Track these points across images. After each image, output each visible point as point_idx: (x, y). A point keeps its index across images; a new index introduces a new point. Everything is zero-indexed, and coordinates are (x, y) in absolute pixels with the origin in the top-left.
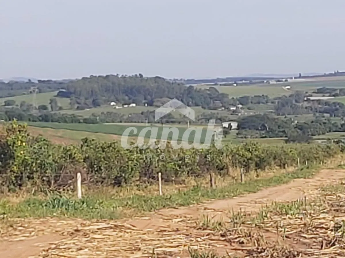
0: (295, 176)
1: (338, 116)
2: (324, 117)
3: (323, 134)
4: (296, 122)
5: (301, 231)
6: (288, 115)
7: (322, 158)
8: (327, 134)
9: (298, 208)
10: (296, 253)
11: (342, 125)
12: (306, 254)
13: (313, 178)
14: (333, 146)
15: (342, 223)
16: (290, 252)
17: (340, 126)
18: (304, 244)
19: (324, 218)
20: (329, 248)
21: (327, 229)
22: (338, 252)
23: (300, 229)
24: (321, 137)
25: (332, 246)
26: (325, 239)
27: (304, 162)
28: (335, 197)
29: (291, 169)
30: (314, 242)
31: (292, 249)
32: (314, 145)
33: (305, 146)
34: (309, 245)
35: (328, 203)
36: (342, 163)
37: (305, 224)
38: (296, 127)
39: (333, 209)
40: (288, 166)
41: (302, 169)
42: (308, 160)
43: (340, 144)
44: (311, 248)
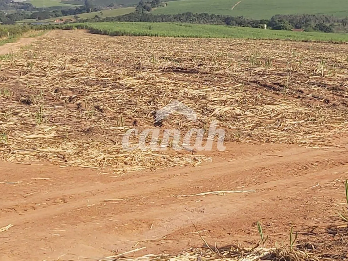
0: (7, 42)
1: (29, 11)
2: (21, 11)
3: (22, 20)
4: (7, 14)
5: (9, 68)
6: (2, 10)
7: (21, 32)
8: (23, 20)
9: (8, 57)
10: (7, 78)
11: (31, 15)
12: (12, 79)
13: (16, 43)
14: (27, 26)
15: (31, 63)
16: (3, 78)
17: (30, 16)
18: (11, 74)
19: (22, 61)
20: (25, 75)
21: (23, 66)
22: (29, 77)
23: (9, 67)
24: (20, 22)
25: (26, 74)
26: (22, 71)
27: (12, 35)
28: (28, 52)
29: (5, 38)
30: (17, 73)
31: (4, 77)
32: (16, 26)
33: (12, 26)
34: (14, 74)
35: (24, 55)
36: (32, 35)
37: (11, 64)
38: (7, 17)
39: (27, 57)
40: (3, 37)
41: (10, 38)
42: (14, 33)
43: (31, 25)
44: (15, 76)
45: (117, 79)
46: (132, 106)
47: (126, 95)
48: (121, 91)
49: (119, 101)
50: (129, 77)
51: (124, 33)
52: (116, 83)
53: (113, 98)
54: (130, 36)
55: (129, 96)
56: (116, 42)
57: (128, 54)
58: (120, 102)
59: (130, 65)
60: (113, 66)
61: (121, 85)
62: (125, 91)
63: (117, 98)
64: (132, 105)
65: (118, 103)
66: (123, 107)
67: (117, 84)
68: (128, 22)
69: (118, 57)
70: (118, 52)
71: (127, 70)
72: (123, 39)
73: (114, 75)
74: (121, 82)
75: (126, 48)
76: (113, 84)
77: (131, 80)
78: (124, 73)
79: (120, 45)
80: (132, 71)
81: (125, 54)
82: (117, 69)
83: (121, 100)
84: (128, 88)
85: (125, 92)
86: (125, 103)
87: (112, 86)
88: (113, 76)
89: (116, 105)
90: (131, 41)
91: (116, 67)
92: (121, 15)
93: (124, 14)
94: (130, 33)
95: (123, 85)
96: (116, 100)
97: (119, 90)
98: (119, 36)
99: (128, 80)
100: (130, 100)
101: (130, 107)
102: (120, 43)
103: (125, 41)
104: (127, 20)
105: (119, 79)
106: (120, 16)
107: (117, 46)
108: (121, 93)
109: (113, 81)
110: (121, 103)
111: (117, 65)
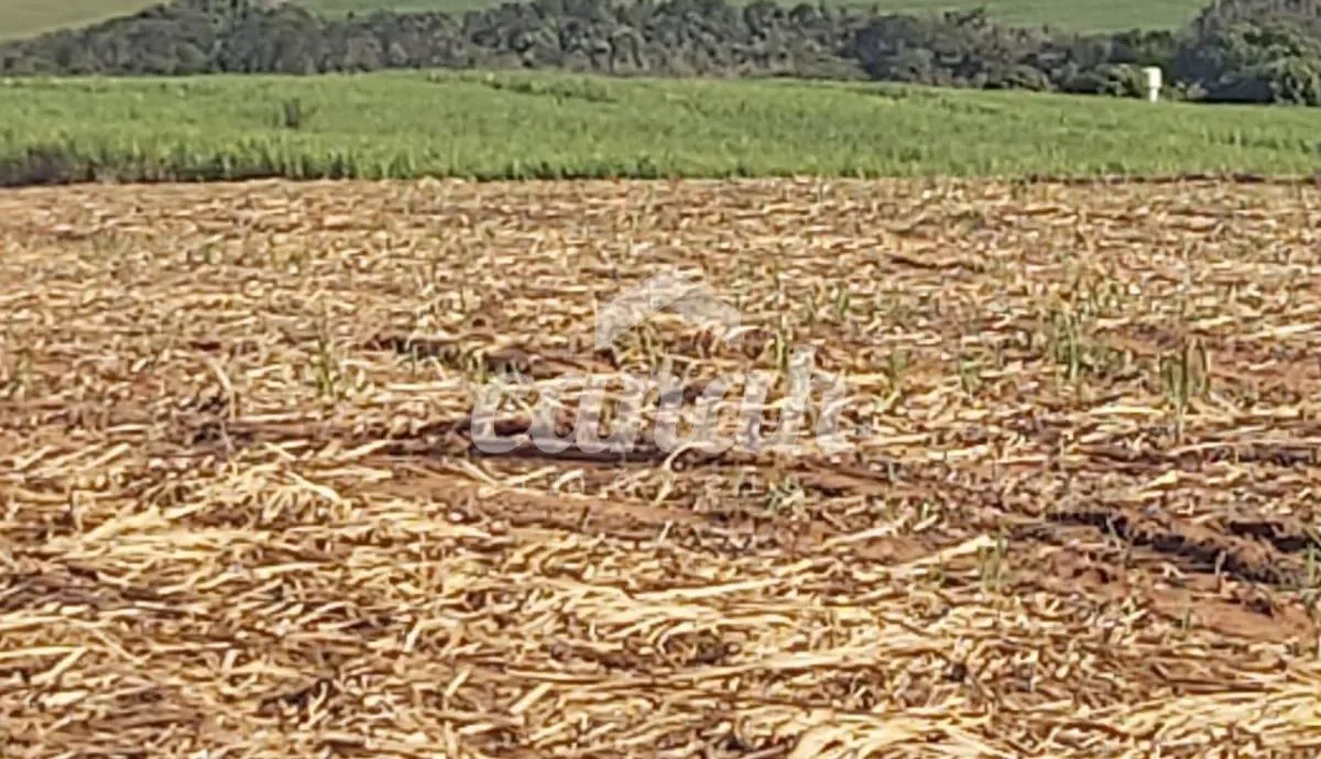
45: (53, 528)
46: (165, 733)
47: (115, 648)
48: (78, 616)
49: (63, 699)
50: (138, 510)
51: (96, 159)
52: (44, 557)
53: (17, 679)
54: (143, 180)
55: (140, 661)
56: (42, 231)
57: (135, 319)
58: (70, 708)
59: (142, 413)
60: (17, 421)
61: (76, 572)
62: (106, 617)
63: (48, 678)
64: (163, 725)
65: (59, 716)
66: (100, 743)
67: (46, 567)
68: (127, 80)
69: (56, 346)
70: (55, 310)
71: (127, 454)
72: (92, 203)
73: (30, 495)
74: (75, 547)
75: (114, 274)
76: (17, 567)
77: (150, 530)
78: (100, 481)
79: (73, 256)
80: (164, 457)
81: (109, 321)
82: (48, 448)
83: (81, 687)
84: (131, 595)
85: (109, 629)
86: (109, 717)
87: (15, 580)
88: (14, 507)
89: (41, 732)
90: (150, 222)
91: (42, 431)
92: (77, 26)
93: (99, 21)
94: (142, 158)
95: (92, 575)
96: (40, 688)
97: (68, 610)
98: (65, 182)
99: (129, 531)
100: (146, 685)
101: (149, 746)
102: (68, 236)
103: (110, 223)
104: (124, 58)
105: (65, 524)
106: (68, 32)
107: (51, 265)
108: (78, 634)
109: (21, 540)
110: (83, 716)
111: (48, 414)
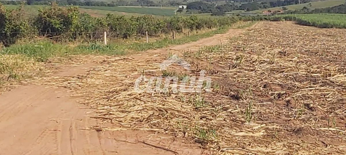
0: (216, 33)
1: (238, 2)
2: (231, 2)
3: (231, 11)
4: (217, 5)
5: (219, 60)
6: (213, 1)
7: (230, 23)
8: (233, 11)
9: (218, 49)
10: (216, 72)
11: (240, 7)
12: (222, 72)
13: (225, 33)
14: (236, 17)
15: (240, 56)
16: (213, 71)
17: (239, 7)
18: (221, 67)
19: (231, 54)
20: (233, 69)
21: (232, 59)
22: (238, 71)
23: (218, 60)
24: (229, 13)
25: (235, 68)
26: (231, 65)
27: (221, 26)
28: (236, 43)
29: (214, 29)
30: (226, 66)
31: (214, 70)
32: (226, 17)
33: (221, 17)
34: (223, 68)
35: (233, 46)
36: (240, 26)
37: (221, 57)
38: (216, 8)
39: (235, 49)
40: (212, 27)
41: (220, 29)
42: (223, 24)
43: (239, 16)
44: (224, 69)
45: (328, 76)
46: (344, 105)
47: (337, 93)
48: (331, 88)
49: (329, 99)
50: (340, 74)
51: (333, 25)
52: (327, 80)
53: (323, 96)
54: (339, 28)
55: (340, 95)
56: (325, 35)
57: (338, 47)
58: (330, 100)
59: (341, 61)
60: (323, 61)
61: (331, 82)
62: (336, 88)
63: (327, 96)
64: (344, 104)
65: (329, 102)
66: (335, 106)
67: (327, 81)
68: (338, 14)
69: (328, 50)
70: (327, 45)
71: (338, 66)
72: (333, 31)
73: (325, 71)
74: (331, 78)
75: (335, 41)
76: (323, 81)
77: (342, 77)
78: (335, 70)
79: (330, 38)
80: (343, 67)
81: (335, 47)
82: (327, 65)
83: (332, 98)
84: (339, 86)
85: (336, 90)
86: (336, 102)
87: (323, 82)
88: (323, 72)
89: (327, 104)
90: (340, 34)
91: (326, 62)
92: (331, 7)
93: (334, 6)
94: (339, 25)
95: (334, 82)
96: (326, 97)
97: (330, 87)
98: (329, 28)
99: (339, 77)
100: (341, 98)
101: (342, 107)
102: (329, 35)
103: (335, 34)
104: (337, 11)
105: (330, 75)
106: (330, 7)
107: (327, 39)
108: (331, 91)
109: (324, 77)
110: (332, 102)
111: (327, 60)
